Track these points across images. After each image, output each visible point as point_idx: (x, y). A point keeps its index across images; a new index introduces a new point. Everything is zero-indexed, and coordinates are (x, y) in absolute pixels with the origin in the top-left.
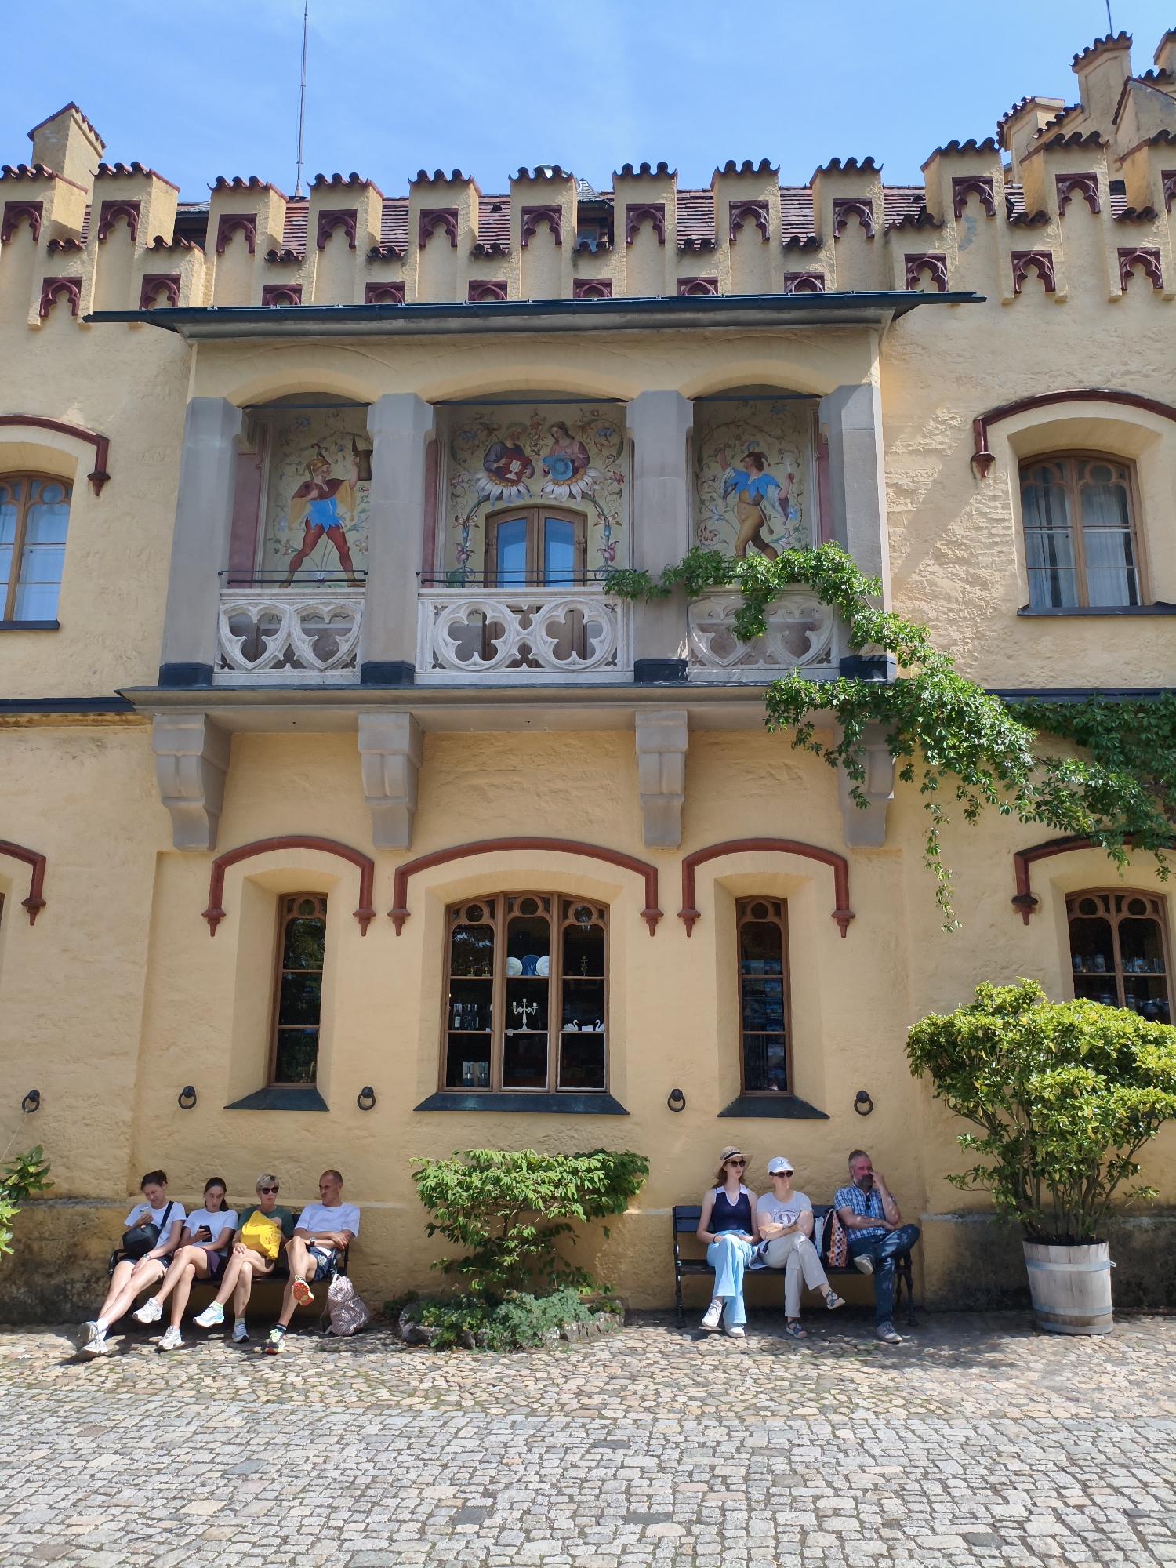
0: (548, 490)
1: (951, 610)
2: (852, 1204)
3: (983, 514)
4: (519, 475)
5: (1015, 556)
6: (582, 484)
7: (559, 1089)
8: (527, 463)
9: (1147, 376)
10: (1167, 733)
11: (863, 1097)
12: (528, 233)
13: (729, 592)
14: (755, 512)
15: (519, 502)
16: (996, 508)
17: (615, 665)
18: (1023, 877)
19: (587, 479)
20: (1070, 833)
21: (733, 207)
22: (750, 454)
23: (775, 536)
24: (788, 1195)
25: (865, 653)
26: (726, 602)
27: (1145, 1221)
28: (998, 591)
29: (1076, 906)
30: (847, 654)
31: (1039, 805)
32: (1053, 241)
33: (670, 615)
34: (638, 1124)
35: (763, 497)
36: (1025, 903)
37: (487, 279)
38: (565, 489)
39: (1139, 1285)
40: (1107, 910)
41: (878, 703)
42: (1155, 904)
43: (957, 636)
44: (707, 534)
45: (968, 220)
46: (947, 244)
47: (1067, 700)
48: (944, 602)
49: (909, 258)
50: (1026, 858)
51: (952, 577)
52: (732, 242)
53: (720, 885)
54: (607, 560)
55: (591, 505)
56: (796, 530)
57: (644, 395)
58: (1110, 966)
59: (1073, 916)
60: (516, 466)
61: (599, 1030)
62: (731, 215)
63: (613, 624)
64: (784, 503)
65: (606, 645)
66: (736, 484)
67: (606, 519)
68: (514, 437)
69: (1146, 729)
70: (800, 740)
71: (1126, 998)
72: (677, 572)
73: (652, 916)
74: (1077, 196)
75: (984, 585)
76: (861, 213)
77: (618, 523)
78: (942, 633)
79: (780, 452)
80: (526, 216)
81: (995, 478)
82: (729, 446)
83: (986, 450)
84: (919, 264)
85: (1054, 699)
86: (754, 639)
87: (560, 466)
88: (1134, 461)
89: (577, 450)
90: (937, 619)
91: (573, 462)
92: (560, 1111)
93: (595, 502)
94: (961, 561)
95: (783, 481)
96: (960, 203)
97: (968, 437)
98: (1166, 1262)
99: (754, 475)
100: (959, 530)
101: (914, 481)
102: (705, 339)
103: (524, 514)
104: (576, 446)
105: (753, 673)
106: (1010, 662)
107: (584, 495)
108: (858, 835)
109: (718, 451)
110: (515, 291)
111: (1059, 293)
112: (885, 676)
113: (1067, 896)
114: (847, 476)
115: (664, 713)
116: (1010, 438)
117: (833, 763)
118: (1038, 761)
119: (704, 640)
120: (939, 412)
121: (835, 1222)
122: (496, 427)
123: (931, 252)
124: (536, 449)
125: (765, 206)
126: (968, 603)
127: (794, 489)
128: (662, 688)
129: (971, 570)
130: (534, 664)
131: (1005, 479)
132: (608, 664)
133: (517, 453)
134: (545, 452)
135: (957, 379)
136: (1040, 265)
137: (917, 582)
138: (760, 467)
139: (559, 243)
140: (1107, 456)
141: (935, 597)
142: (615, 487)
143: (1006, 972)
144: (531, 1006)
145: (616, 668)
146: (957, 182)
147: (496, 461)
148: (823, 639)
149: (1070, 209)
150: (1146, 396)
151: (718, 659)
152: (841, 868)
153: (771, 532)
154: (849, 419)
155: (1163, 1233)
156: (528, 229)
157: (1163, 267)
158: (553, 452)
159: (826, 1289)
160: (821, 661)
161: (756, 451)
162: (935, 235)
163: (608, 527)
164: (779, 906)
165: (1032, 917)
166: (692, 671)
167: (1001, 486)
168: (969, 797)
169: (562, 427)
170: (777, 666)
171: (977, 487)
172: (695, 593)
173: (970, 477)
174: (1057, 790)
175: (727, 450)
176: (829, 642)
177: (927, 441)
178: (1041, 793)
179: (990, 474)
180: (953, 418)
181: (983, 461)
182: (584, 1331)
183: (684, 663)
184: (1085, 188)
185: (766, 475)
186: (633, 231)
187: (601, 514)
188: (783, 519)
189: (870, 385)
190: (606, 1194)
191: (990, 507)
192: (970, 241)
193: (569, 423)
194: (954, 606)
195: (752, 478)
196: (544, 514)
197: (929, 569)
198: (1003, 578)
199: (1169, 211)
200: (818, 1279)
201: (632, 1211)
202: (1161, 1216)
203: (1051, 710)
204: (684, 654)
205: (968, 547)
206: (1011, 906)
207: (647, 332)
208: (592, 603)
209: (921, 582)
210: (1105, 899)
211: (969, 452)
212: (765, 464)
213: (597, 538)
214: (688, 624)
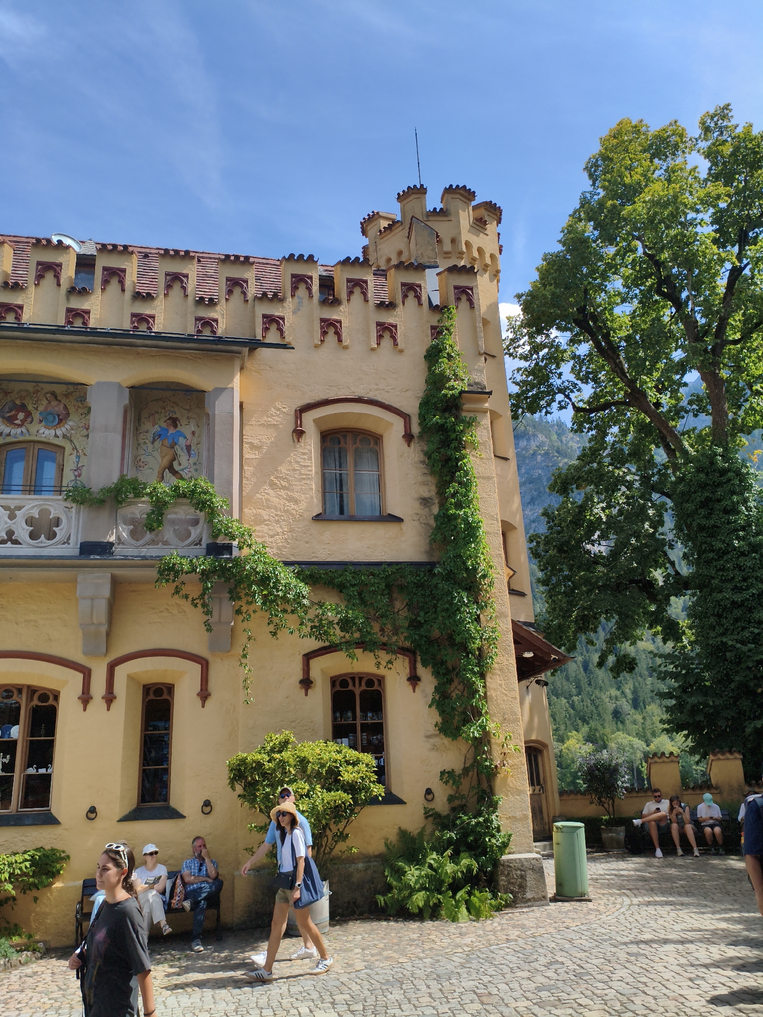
0: (41, 431)
1: (277, 515)
2: (191, 869)
3: (298, 462)
4: (23, 421)
5: (314, 487)
6: (64, 430)
7: (20, 810)
8: (28, 414)
9: (388, 392)
10: (384, 588)
11: (207, 803)
12: (40, 277)
13: (143, 502)
14: (171, 452)
15: (21, 438)
16: (304, 459)
17: (69, 544)
18: (306, 668)
19: (67, 427)
20: (327, 644)
21: (167, 274)
22: (170, 418)
23: (181, 467)
24: (154, 866)
25: (221, 540)
26: (141, 508)
27: (360, 866)
28: (303, 505)
29: (338, 684)
30: (210, 541)
31: (312, 628)
32: (342, 314)
33: (104, 515)
34: (66, 829)
35: (176, 444)
36: (307, 683)
37: (10, 302)
38: (52, 432)
39: (354, 903)
40: (354, 685)
41: (223, 571)
42: (379, 681)
43: (280, 530)
44: (140, 463)
45: (299, 297)
46: (286, 311)
47: (333, 568)
48: (273, 510)
49: (264, 316)
50: (308, 657)
51: (278, 496)
52: (166, 295)
53: (130, 678)
54: (76, 476)
55: (69, 442)
56: (195, 464)
57: (98, 383)
58: (354, 718)
59: (335, 690)
60: (21, 416)
61: (49, 771)
62: (166, 279)
63: (69, 519)
64: (188, 448)
65: (64, 532)
66: (160, 435)
67: (77, 451)
68: (21, 398)
69: (373, 585)
70: (177, 591)
71: (361, 736)
72: (109, 490)
73: (86, 699)
74: (357, 291)
75: (296, 502)
76: (242, 286)
77: (85, 454)
78: (271, 528)
79: (188, 418)
80: (40, 267)
81: (305, 443)
82: (157, 413)
83: (301, 427)
84: (270, 320)
85: (326, 567)
86: (156, 531)
87: (50, 418)
88: (382, 436)
89: (62, 409)
90: (269, 520)
91: (58, 415)
92: (15, 825)
93: (71, 441)
94: (284, 488)
95: (189, 436)
96: (295, 288)
97: (292, 418)
98: (370, 889)
99: (172, 431)
100: (284, 471)
101: (260, 442)
102: (138, 354)
103: (24, 445)
104: (62, 406)
105: (153, 551)
106: (307, 545)
107: (64, 436)
108: (214, 646)
109: (151, 415)
110: (28, 311)
111: (344, 343)
112: (231, 554)
113: (331, 678)
114: (216, 439)
115: (96, 574)
116: (314, 420)
117: (196, 606)
118: (313, 603)
119: (126, 530)
120: (277, 404)
121: (179, 881)
122: (10, 391)
123: (276, 314)
124: (35, 406)
125: (187, 276)
126: (287, 511)
127: (195, 440)
128: (95, 559)
129: (289, 493)
130: (16, 542)
131: (311, 444)
132: (64, 543)
133: (23, 408)
134: (41, 408)
135: (288, 386)
136: (336, 327)
137: (259, 499)
138: (175, 426)
139: (59, 285)
140: (368, 433)
141: (269, 508)
142: (85, 432)
143: (293, 724)
144: (6, 758)
145: (69, 546)
146: (293, 276)
147: (8, 412)
148: (198, 531)
149: (353, 298)
150: (387, 403)
151: (133, 542)
152: (205, 665)
153: (180, 464)
154: (219, 407)
155: (369, 872)
156: (39, 275)
157: (399, 333)
158: (46, 408)
159: (163, 923)
160: (196, 545)
161: (174, 416)
162: (280, 305)
163: (78, 457)
164: (170, 688)
165: (310, 691)
166: (117, 549)
167: (308, 447)
168: (275, 624)
169: (54, 394)
170: (170, 547)
171: (295, 447)
172: (120, 502)
173: (292, 441)
174: (321, 620)
175: (156, 415)
176: (201, 534)
177: (270, 419)
178: (313, 621)
179: (302, 440)
180: (284, 408)
181: (299, 433)
182: (9, 965)
183: (112, 544)
184: (362, 287)
185: (178, 431)
186: (106, 282)
187: (75, 448)
188: (187, 457)
189: (233, 388)
190: (33, 877)
191: (301, 458)
192: (299, 309)
193: (58, 392)
194: (279, 513)
195: (170, 433)
196: (37, 446)
197: (266, 491)
198: (306, 498)
199: (404, 304)
200: (160, 916)
201: (58, 885)
202: (369, 862)
203: (324, 574)
204: (112, 539)
205: (288, 481)
206: (299, 685)
207: (102, 346)
208: (55, 506)
209: (262, 499)
210: (353, 679)
211: (291, 427)
212: (179, 424)
213: (70, 463)
214: (116, 521)
